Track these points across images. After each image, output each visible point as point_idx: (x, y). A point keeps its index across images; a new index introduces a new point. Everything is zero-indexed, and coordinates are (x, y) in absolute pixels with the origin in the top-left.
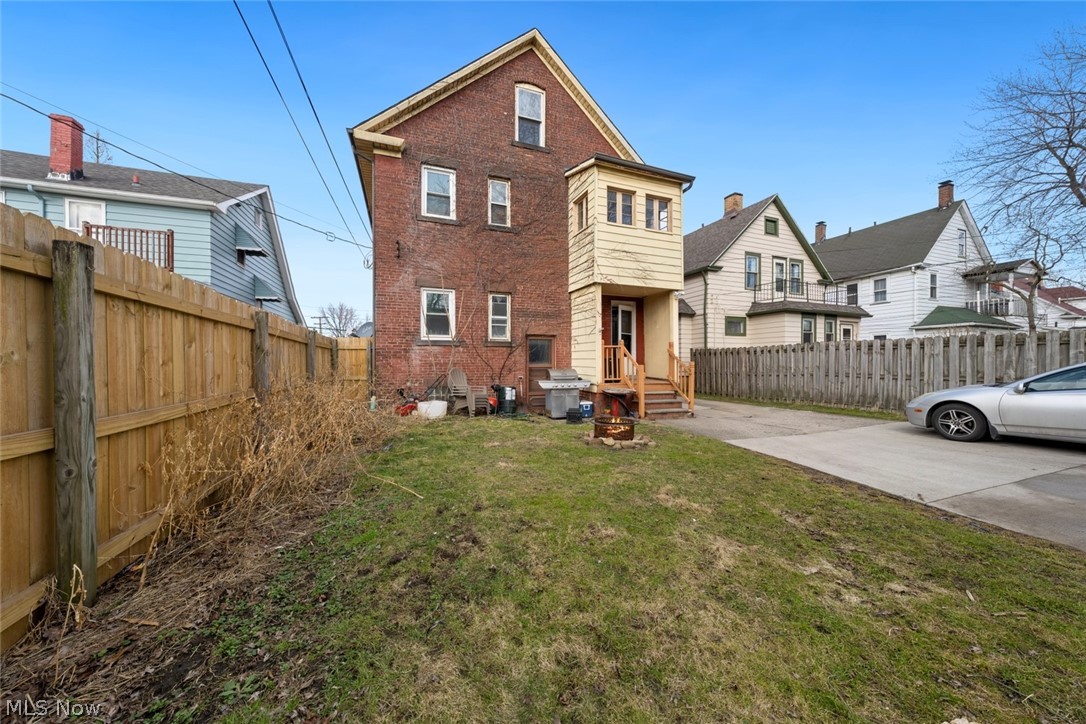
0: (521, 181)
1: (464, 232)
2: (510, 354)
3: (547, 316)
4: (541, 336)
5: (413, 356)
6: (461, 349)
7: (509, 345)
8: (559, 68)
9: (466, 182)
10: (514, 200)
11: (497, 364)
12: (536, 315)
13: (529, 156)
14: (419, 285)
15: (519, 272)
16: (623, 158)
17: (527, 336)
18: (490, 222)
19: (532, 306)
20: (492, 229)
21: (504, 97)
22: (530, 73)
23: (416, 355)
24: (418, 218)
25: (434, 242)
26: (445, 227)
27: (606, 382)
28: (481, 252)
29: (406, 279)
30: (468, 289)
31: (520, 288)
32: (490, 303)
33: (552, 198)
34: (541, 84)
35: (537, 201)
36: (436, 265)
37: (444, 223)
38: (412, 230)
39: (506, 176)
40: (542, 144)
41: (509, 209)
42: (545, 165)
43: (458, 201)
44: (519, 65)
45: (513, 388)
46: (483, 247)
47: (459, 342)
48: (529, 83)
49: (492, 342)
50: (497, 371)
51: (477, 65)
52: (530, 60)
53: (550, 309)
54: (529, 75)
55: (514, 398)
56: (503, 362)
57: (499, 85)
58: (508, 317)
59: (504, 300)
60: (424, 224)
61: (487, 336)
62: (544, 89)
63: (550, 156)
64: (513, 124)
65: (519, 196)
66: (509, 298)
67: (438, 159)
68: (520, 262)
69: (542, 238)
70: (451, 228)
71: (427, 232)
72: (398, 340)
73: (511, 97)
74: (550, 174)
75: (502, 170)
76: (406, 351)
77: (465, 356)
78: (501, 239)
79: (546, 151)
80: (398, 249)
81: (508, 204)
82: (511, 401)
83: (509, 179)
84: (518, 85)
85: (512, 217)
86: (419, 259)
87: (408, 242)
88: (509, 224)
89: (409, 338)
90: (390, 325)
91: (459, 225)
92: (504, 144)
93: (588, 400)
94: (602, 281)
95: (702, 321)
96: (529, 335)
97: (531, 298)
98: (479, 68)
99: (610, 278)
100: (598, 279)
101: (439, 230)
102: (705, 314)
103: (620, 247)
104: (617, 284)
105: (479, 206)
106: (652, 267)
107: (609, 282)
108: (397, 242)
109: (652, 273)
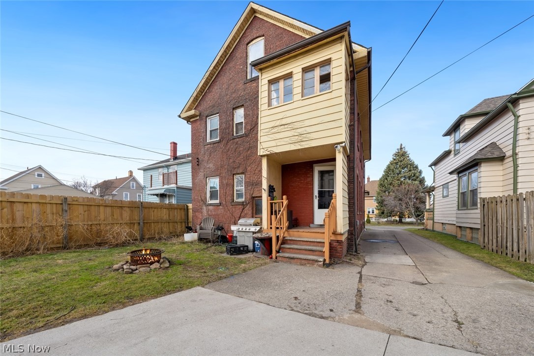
0: (249, 103)
1: (222, 145)
2: (243, 209)
6: (221, 207)
7: (242, 204)
9: (223, 117)
10: (245, 116)
12: (258, 184)
13: (254, 85)
15: (248, 159)
18: (235, 134)
20: (236, 138)
21: (241, 58)
22: (255, 31)
24: (205, 145)
29: (201, 175)
30: (224, 174)
32: (235, 180)
34: (261, 33)
38: (203, 151)
39: (241, 104)
41: (244, 123)
43: (220, 129)
47: (220, 204)
48: (254, 39)
49: (236, 202)
50: (237, 219)
56: (240, 213)
57: (238, 54)
58: (244, 187)
61: (233, 199)
62: (263, 36)
64: (247, 70)
66: (244, 176)
67: (212, 112)
68: (249, 152)
73: (245, 55)
75: (240, 102)
77: (223, 211)
78: (239, 142)
81: (243, 119)
83: (243, 105)
84: (249, 45)
85: (245, 127)
88: (244, 132)
94: (264, 154)
95: (512, 164)
96: (254, 197)
97: (254, 173)
98: (225, 51)
99: (269, 149)
100: (261, 152)
101: (212, 147)
102: (515, 155)
103: (278, 123)
104: (276, 153)
105: (228, 128)
106: (309, 130)
107: (269, 153)
108: (198, 158)
109: (308, 135)
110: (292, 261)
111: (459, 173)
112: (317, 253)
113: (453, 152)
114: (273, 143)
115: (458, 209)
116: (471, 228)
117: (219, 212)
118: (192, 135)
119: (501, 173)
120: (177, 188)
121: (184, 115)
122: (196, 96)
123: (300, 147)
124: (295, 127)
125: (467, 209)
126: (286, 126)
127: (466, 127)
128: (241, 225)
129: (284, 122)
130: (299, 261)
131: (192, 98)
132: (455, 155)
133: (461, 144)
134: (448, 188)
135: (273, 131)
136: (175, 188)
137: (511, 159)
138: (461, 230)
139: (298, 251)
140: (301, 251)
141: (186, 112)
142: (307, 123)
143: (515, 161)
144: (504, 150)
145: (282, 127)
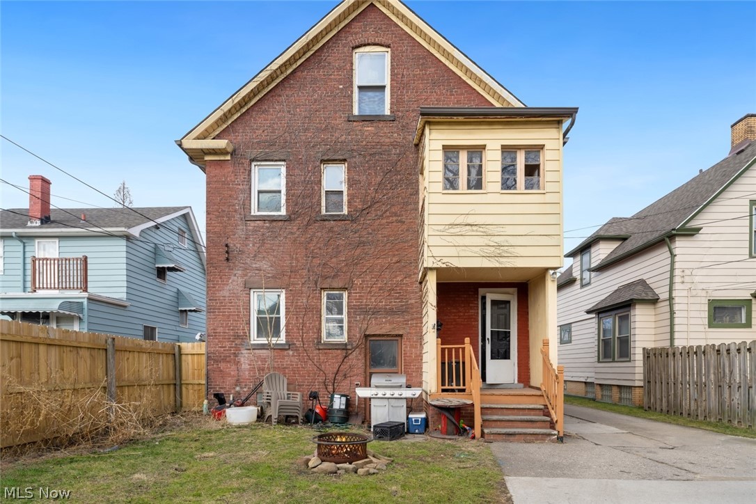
0: (358, 160)
1: (294, 227)
2: (346, 357)
3: (391, 312)
4: (383, 335)
5: (242, 360)
6: (291, 353)
7: (344, 347)
8: (403, 16)
9: (297, 172)
10: (351, 183)
11: (330, 368)
12: (375, 312)
13: (370, 129)
14: (248, 287)
15: (356, 264)
16: (497, 105)
17: (366, 336)
18: (324, 212)
19: (372, 302)
20: (325, 219)
21: (339, 69)
22: (371, 31)
23: (245, 358)
24: (247, 219)
25: (263, 242)
26: (274, 224)
27: (443, 391)
28: (311, 246)
29: (235, 282)
30: (298, 287)
31: (358, 282)
32: (324, 300)
33: (398, 173)
34: (383, 40)
35: (379, 179)
36: (265, 265)
37: (273, 220)
38: (240, 232)
39: (341, 157)
40: (387, 112)
41: (345, 194)
42: (389, 135)
43: (287, 194)
44: (357, 27)
45: (342, 396)
46: (315, 240)
47: (289, 345)
48: (369, 44)
49: (325, 344)
50: (331, 376)
51: (304, 41)
52: (372, 15)
53: (395, 304)
54: (370, 35)
55: (343, 407)
56: (337, 366)
57: (334, 57)
58: (345, 316)
59: (341, 297)
60: (252, 224)
61: (319, 337)
62: (388, 46)
63: (395, 124)
64: (350, 97)
65: (357, 177)
66: (345, 295)
67: (266, 153)
68: (358, 251)
69: (384, 221)
70: (280, 223)
71: (255, 231)
72: (228, 344)
73: (348, 67)
74: (394, 145)
75: (336, 152)
76: (236, 355)
77: (294, 359)
78: (336, 229)
79: (392, 119)
80: (227, 252)
81: (344, 188)
82: (339, 410)
83: (345, 160)
84: (357, 50)
85: (349, 202)
86: (248, 261)
87: (235, 244)
88: (345, 211)
89: (238, 342)
90: (220, 330)
91: (288, 219)
92: (340, 122)
93: (420, 411)
94: (435, 266)
95: (668, 309)
96: (369, 336)
97: (370, 292)
98: (308, 44)
99: (445, 260)
100: (428, 263)
101: (268, 228)
102: (671, 299)
103: (460, 220)
104: (457, 268)
105: (311, 196)
106: (512, 241)
107: (444, 266)
108: (227, 246)
109: (511, 249)
110: (512, 438)
111: (599, 313)
112: (538, 424)
113: (578, 282)
114: (453, 251)
115: (599, 362)
116: (619, 387)
117: (286, 362)
118: (208, 192)
119: (653, 319)
120: (89, 299)
121: (190, 143)
122: (230, 111)
123: (498, 265)
124: (490, 232)
125: (614, 361)
126: (475, 228)
127: (601, 251)
128: (377, 387)
129: (471, 220)
130: (522, 437)
131: (219, 114)
132: (582, 286)
133: (593, 274)
134: (570, 332)
135: (452, 231)
136: (85, 301)
137: (668, 303)
138: (602, 390)
139: (510, 424)
140: (515, 424)
141: (198, 138)
142: (509, 230)
143: (671, 306)
144: (657, 291)
145: (468, 227)
